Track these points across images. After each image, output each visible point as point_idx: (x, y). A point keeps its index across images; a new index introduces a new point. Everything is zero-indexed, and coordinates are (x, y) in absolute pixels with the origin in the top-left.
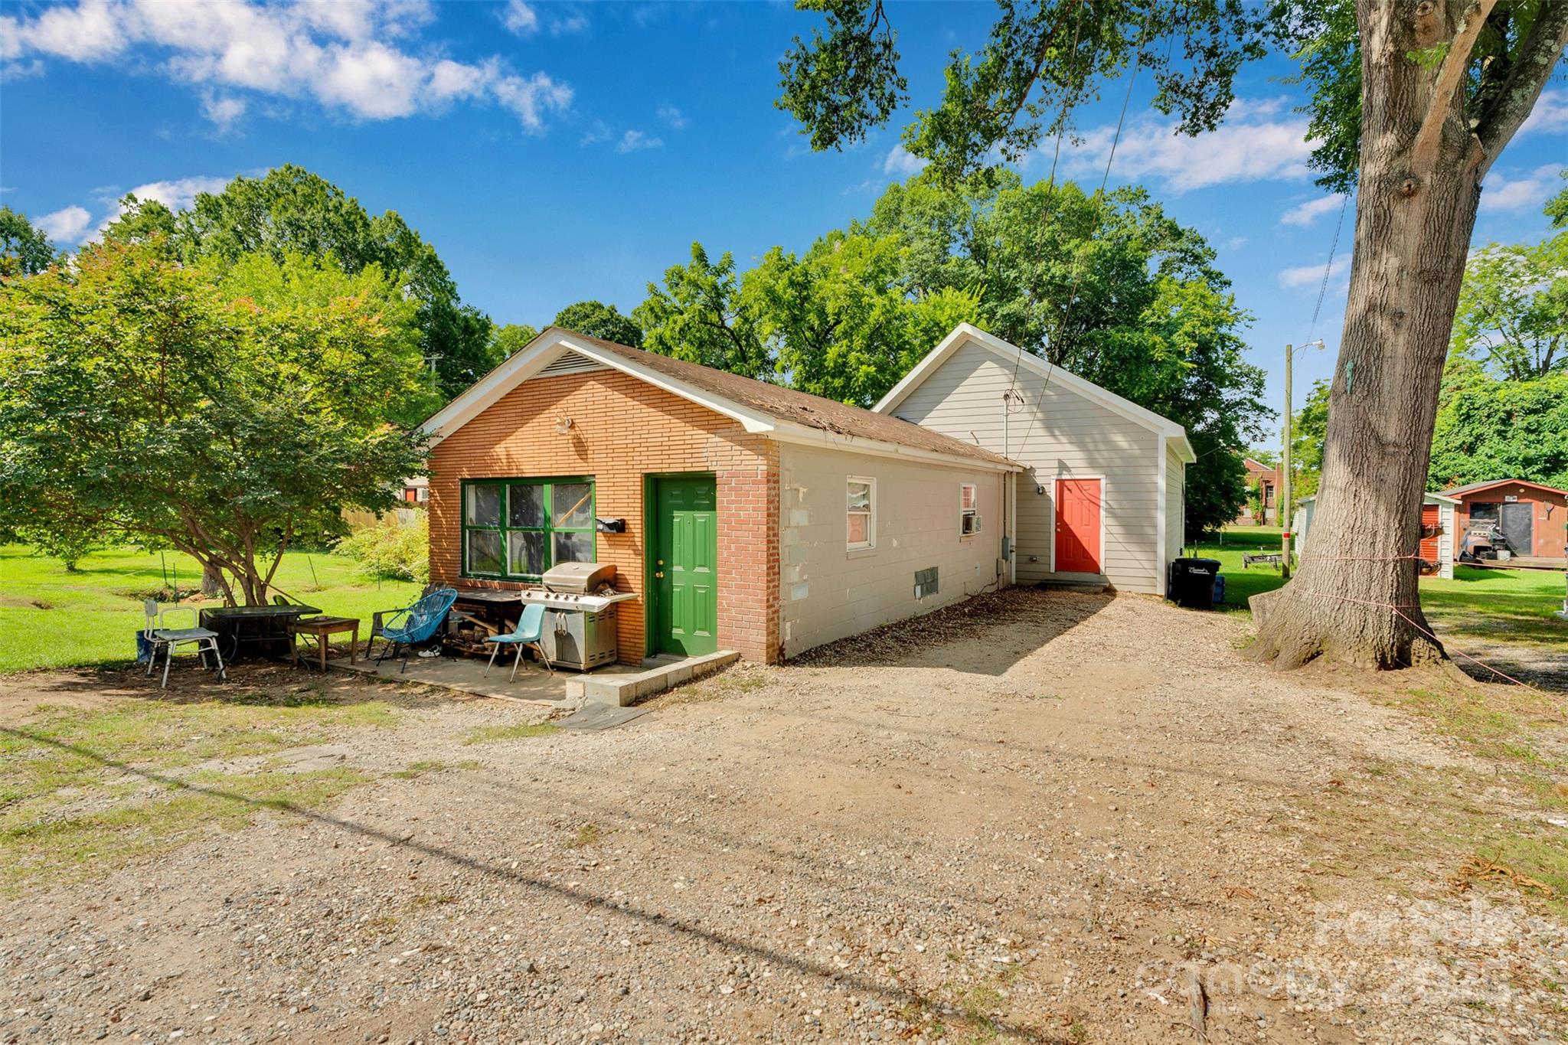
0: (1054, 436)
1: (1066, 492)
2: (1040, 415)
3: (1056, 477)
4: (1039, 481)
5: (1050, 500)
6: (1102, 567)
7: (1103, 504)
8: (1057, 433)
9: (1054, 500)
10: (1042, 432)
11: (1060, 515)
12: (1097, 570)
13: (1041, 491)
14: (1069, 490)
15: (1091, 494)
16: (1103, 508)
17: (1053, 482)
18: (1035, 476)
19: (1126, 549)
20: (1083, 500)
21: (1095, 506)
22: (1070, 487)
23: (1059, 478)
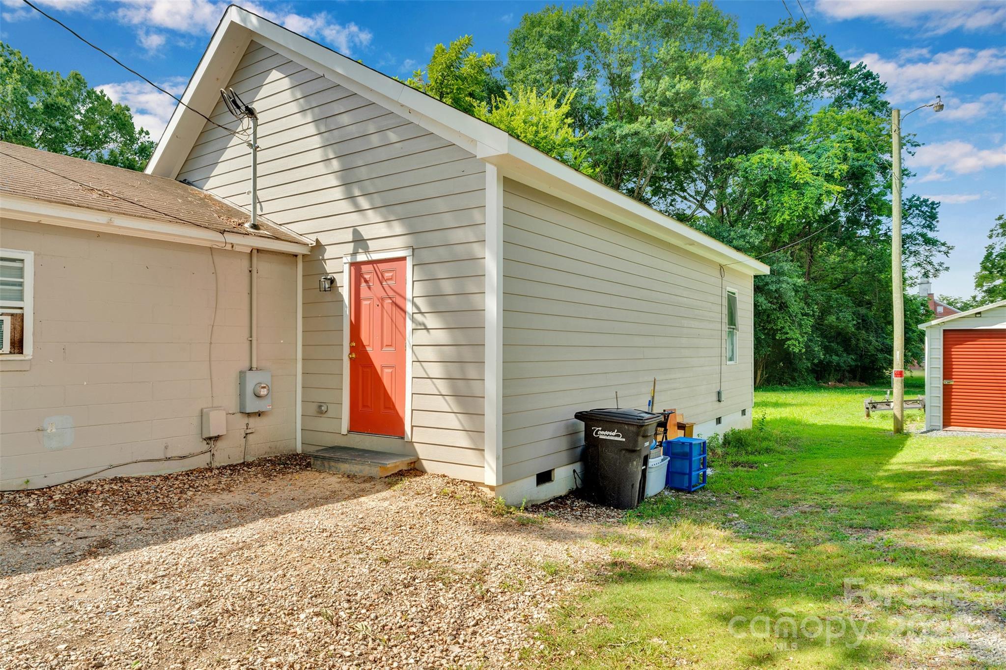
3: (349, 259)
5: (342, 301)
6: (407, 425)
7: (409, 307)
9: (347, 300)
11: (355, 329)
12: (402, 435)
13: (331, 287)
14: (366, 281)
15: (393, 288)
16: (409, 314)
17: (346, 268)
18: (325, 260)
19: (440, 392)
20: (382, 299)
21: (399, 310)
22: (367, 277)
23: (354, 261)
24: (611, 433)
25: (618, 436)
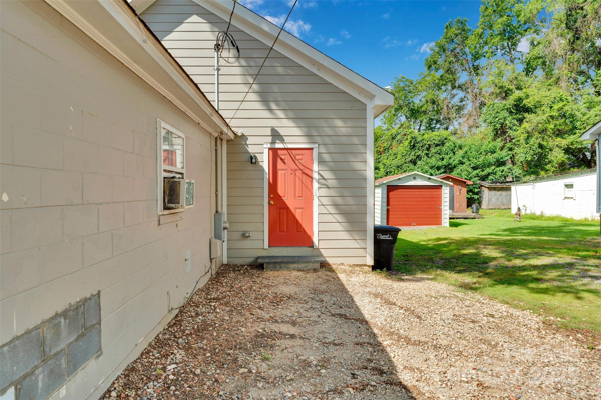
0: (270, 110)
1: (279, 161)
2: (255, 87)
3: (269, 146)
4: (251, 149)
5: (263, 170)
6: (315, 240)
7: (316, 176)
8: (273, 106)
9: (266, 170)
10: (258, 105)
11: (273, 187)
12: (311, 245)
13: (253, 160)
14: (281, 159)
15: (303, 164)
16: (316, 179)
17: (266, 151)
18: (247, 145)
19: (337, 220)
20: (295, 170)
21: (308, 177)
22: (283, 157)
23: (273, 147)
24: (386, 236)
25: (390, 237)
